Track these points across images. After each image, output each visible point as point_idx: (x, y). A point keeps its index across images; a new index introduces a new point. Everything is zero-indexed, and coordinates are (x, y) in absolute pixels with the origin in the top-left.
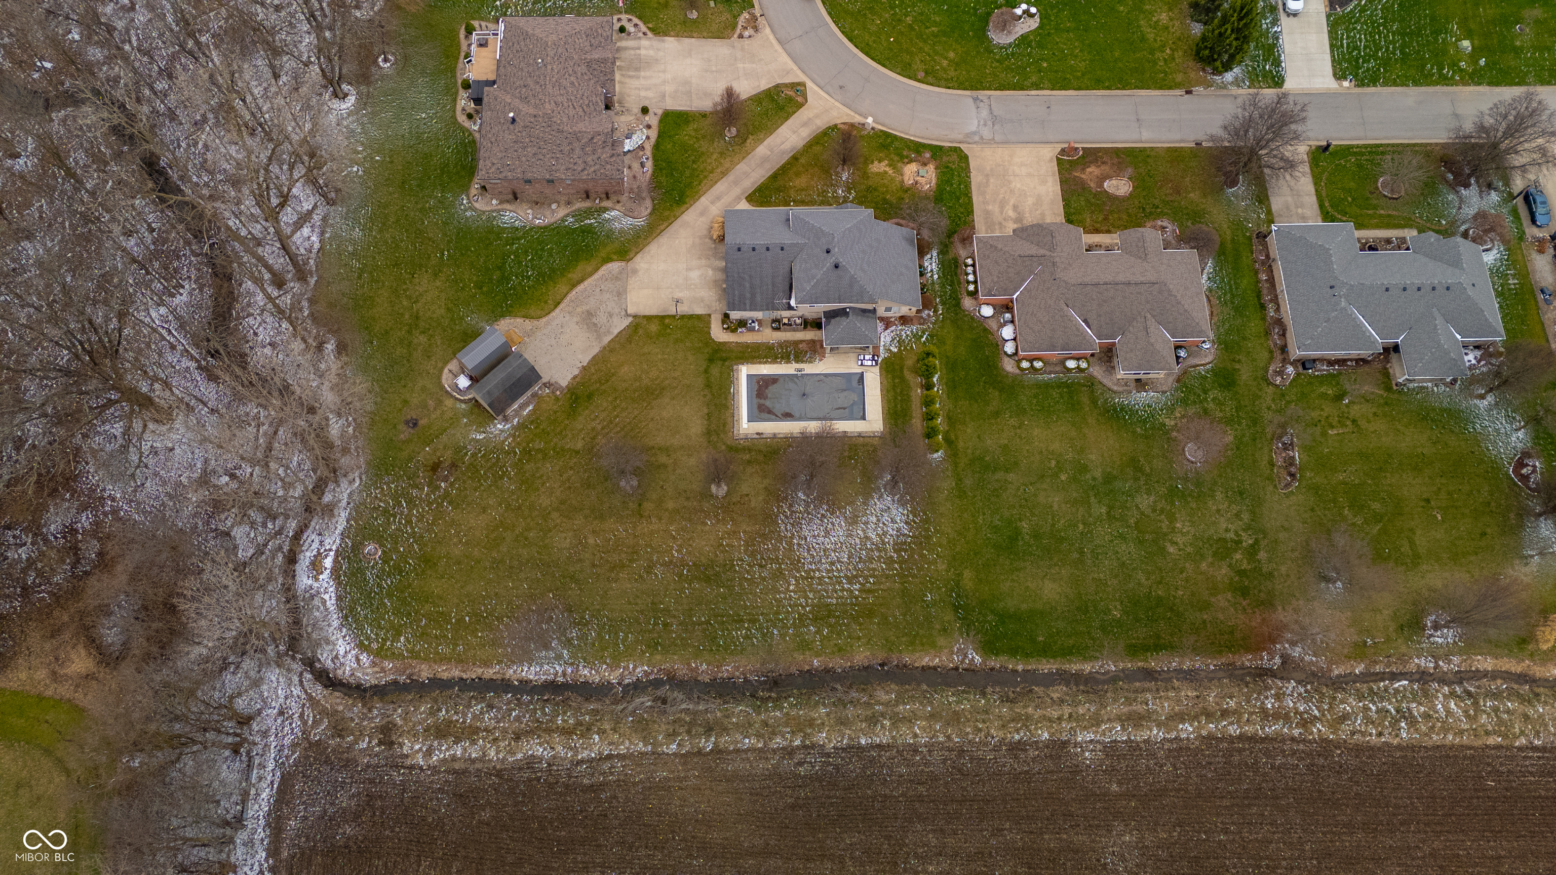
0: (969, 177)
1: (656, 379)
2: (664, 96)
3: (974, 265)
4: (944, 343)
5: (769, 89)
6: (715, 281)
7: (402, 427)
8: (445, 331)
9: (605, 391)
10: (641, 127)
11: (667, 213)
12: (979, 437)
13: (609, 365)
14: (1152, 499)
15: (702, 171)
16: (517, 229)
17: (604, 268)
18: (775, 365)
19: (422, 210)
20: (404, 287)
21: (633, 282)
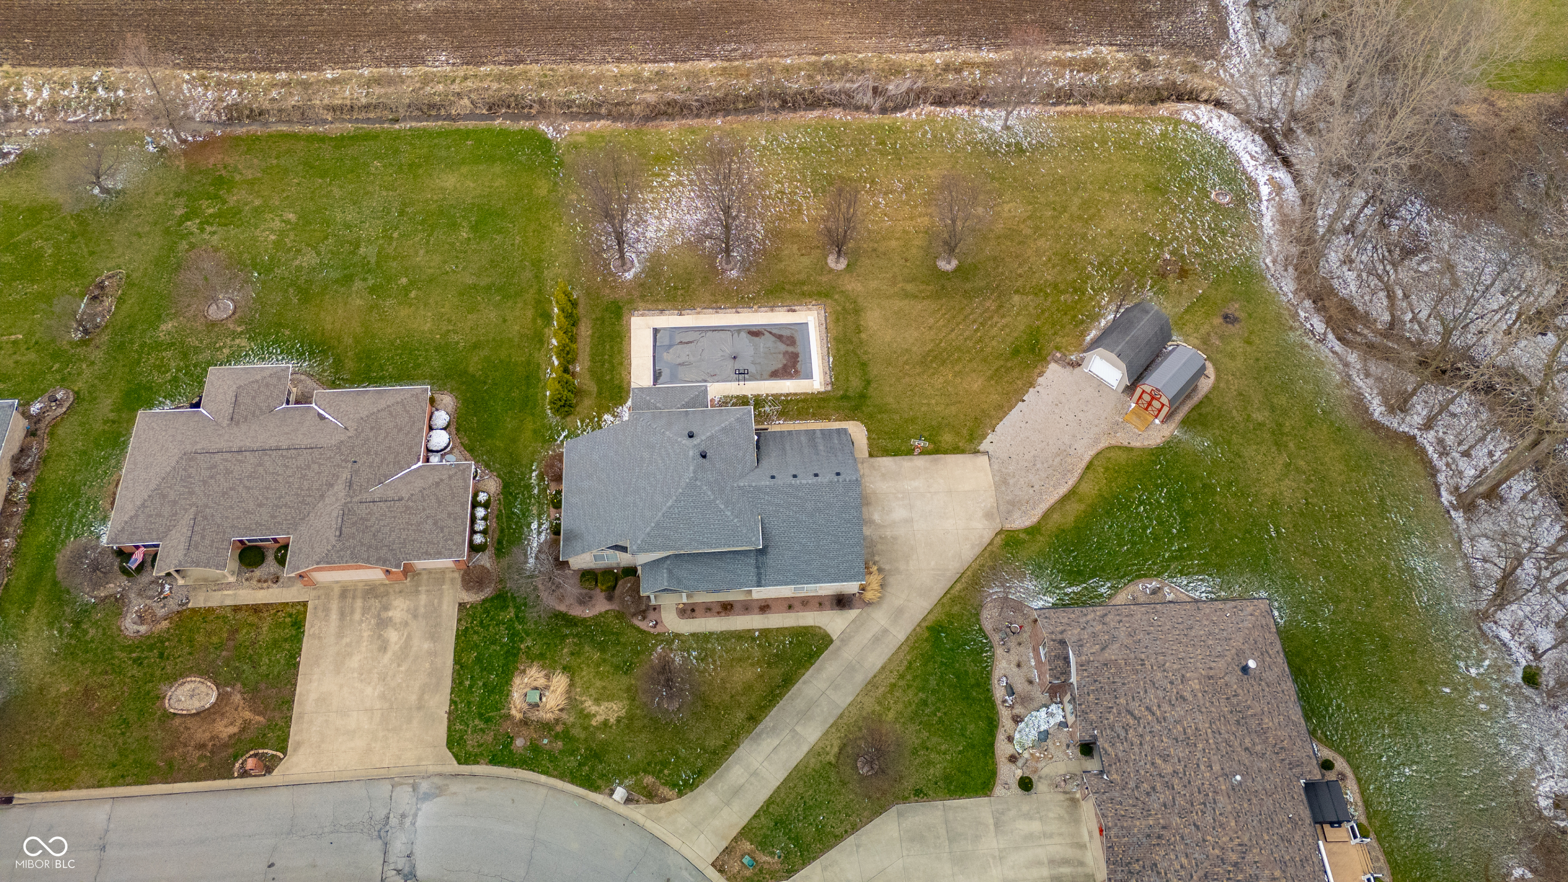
0: (453, 702)
1: (934, 374)
2: (997, 825)
3: (473, 532)
4: (535, 431)
5: (804, 864)
6: (868, 504)
7: (1242, 315)
8: (1233, 427)
9: (997, 358)
10: (1026, 755)
11: (956, 609)
12: (505, 321)
13: (999, 388)
14: (297, 262)
15: (909, 686)
16: (1181, 572)
17: (1035, 519)
18: (774, 392)
19: (1337, 601)
20: (1312, 485)
21: (988, 499)
